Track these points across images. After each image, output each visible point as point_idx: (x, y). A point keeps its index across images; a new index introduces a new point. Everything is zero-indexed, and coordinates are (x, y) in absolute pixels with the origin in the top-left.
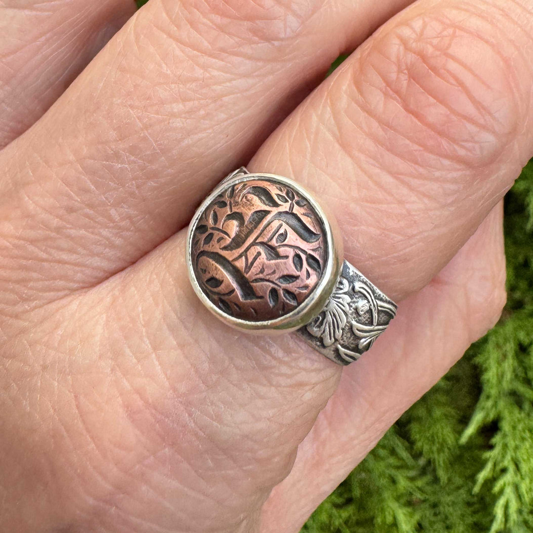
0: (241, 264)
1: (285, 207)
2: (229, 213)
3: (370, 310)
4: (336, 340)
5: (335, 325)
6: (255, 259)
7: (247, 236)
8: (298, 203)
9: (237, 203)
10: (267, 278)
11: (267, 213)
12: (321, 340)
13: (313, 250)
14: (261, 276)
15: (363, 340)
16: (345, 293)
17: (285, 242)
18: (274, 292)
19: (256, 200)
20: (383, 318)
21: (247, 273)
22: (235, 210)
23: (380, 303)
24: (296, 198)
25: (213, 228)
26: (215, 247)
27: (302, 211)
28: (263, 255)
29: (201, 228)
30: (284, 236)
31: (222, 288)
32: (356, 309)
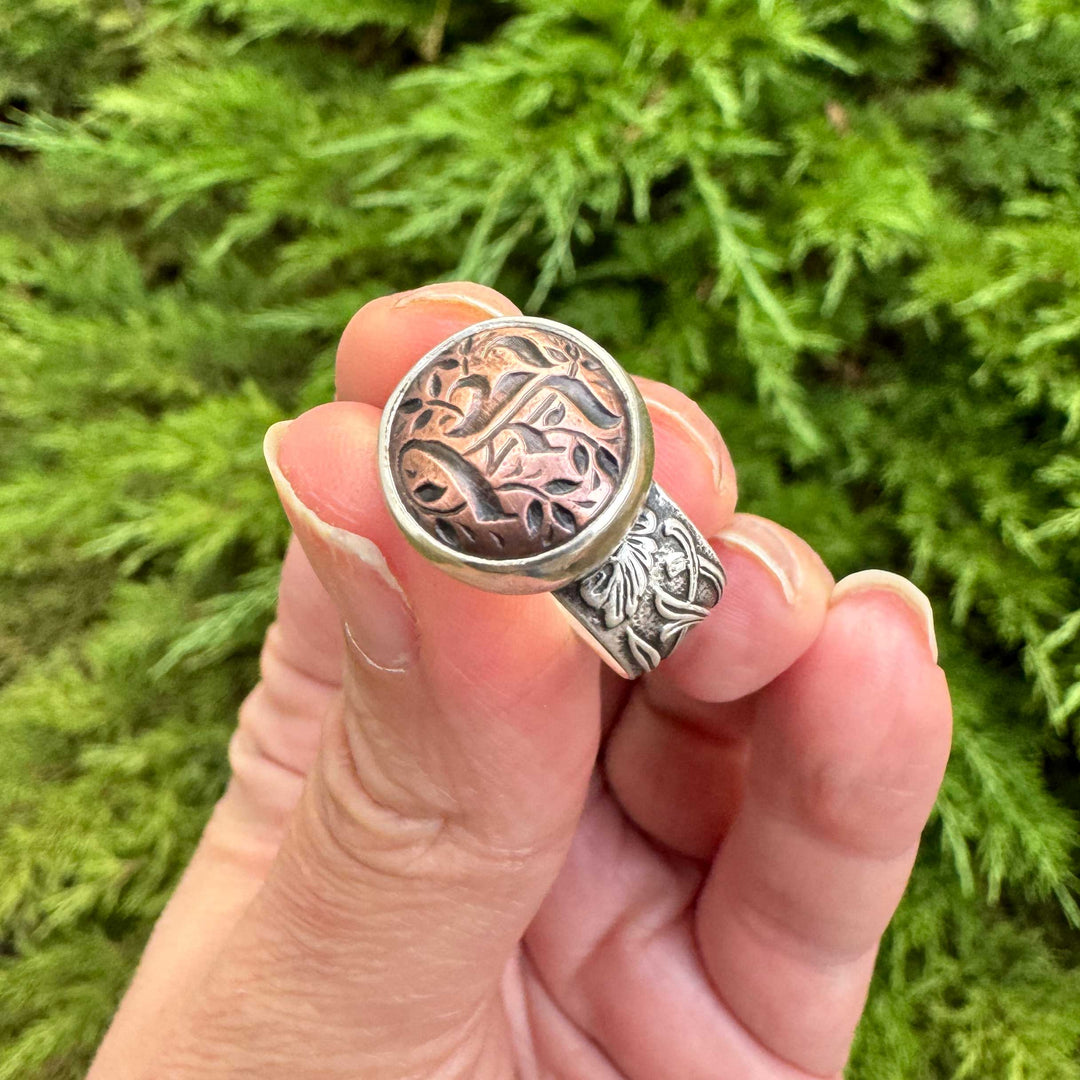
0: (480, 459)
1: (561, 369)
2: (462, 376)
3: (688, 571)
4: (627, 617)
5: (627, 591)
6: (506, 451)
7: (494, 413)
8: (585, 364)
9: (477, 361)
10: (526, 481)
11: (530, 376)
12: (602, 614)
13: (608, 441)
14: (514, 479)
15: (669, 626)
16: (649, 536)
17: (560, 425)
18: (536, 507)
19: (510, 355)
20: (706, 593)
21: (491, 474)
22: (473, 371)
23: (704, 563)
24: (581, 357)
25: (432, 403)
26: (437, 432)
27: (593, 377)
28: (521, 445)
29: (410, 404)
30: (559, 413)
31: (443, 502)
32: (665, 566)
